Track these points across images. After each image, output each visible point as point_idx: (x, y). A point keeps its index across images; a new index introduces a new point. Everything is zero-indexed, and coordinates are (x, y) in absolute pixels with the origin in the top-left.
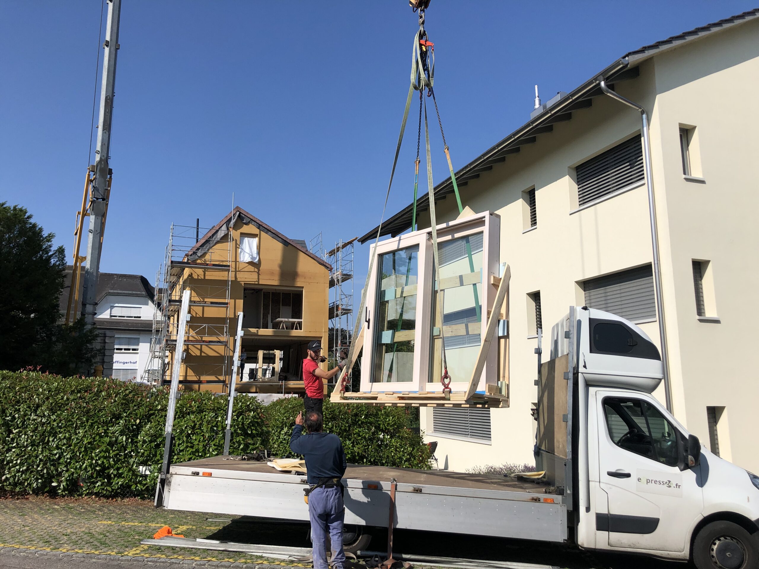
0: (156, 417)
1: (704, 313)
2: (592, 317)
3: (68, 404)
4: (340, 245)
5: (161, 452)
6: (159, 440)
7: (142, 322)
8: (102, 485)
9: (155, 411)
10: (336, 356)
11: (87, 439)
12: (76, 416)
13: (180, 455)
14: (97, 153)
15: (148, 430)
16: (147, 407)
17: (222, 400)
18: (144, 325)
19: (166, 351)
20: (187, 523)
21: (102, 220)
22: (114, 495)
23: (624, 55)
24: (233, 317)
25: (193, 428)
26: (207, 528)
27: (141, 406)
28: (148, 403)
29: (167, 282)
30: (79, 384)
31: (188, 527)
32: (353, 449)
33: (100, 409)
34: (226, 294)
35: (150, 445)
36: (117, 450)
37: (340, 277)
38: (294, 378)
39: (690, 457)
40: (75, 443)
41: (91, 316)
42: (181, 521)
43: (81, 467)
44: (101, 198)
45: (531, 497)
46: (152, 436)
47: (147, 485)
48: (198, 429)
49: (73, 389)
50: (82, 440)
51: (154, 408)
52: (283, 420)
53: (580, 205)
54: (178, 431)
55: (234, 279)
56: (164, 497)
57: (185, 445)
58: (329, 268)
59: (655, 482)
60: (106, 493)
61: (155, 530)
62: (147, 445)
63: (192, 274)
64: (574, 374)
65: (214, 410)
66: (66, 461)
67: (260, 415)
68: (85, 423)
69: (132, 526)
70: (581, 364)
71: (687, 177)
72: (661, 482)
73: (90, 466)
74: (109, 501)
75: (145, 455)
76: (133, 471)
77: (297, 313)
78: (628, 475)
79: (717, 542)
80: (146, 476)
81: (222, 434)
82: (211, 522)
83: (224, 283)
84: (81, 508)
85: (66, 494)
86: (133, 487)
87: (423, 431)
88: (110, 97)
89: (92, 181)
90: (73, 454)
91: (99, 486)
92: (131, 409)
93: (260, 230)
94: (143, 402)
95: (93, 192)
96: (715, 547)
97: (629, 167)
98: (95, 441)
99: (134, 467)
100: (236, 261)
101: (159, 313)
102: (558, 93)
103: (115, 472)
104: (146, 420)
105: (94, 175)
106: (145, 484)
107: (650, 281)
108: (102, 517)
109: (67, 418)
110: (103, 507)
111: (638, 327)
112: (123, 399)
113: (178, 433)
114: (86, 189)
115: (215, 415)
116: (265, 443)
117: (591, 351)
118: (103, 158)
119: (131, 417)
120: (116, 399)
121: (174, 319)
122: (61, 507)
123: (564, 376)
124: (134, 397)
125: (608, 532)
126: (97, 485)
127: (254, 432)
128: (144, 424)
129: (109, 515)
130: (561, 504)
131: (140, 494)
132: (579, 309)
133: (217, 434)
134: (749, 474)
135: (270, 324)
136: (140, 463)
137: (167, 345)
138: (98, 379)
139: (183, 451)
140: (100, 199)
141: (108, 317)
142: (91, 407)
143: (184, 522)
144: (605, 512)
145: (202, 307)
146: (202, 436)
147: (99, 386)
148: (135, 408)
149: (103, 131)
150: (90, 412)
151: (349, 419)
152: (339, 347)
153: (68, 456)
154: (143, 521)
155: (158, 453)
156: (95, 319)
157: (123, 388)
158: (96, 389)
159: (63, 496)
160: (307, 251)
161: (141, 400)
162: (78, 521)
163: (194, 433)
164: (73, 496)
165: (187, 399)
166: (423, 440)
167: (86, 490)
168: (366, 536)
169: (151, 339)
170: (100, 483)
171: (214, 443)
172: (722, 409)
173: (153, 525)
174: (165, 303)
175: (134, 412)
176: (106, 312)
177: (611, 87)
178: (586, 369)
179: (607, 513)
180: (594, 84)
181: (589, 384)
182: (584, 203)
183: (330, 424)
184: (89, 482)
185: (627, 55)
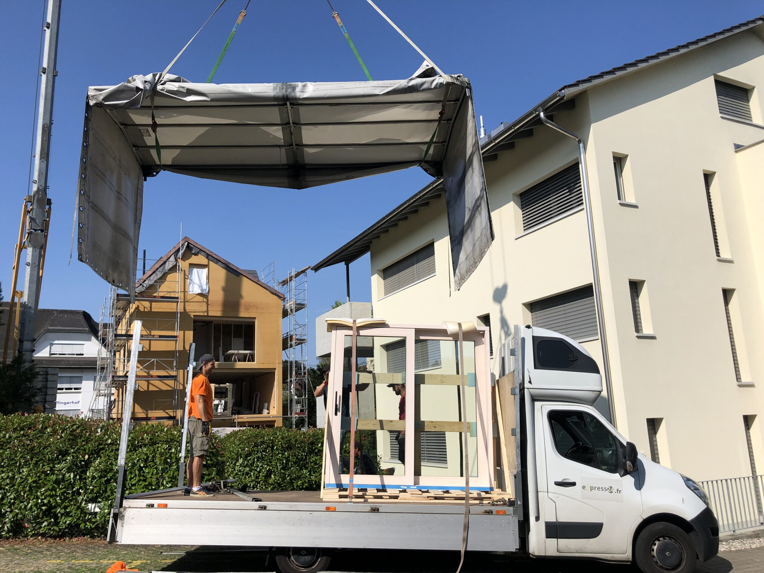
0: (106, 452)
1: (642, 330)
2: (535, 335)
3: (11, 442)
4: (293, 274)
5: (112, 487)
6: (109, 475)
7: (86, 359)
8: (48, 525)
9: (105, 445)
10: (290, 389)
11: (32, 478)
12: (20, 454)
13: (132, 489)
14: (34, 183)
15: (98, 466)
16: (96, 441)
17: (175, 431)
18: (88, 362)
19: (112, 389)
20: (141, 558)
21: (40, 253)
22: (61, 535)
23: (560, 88)
24: (182, 349)
25: (146, 461)
26: (162, 561)
27: (90, 441)
28: (97, 437)
29: (112, 316)
30: (22, 421)
31: (142, 562)
32: (310, 478)
33: (45, 447)
34: (175, 327)
35: (100, 482)
36: (65, 487)
37: (293, 307)
38: (247, 412)
39: (628, 462)
40: (19, 483)
41: (28, 353)
42: (134, 556)
43: (26, 507)
44: (40, 230)
45: (484, 510)
46: (102, 472)
47: (96, 523)
48: (151, 461)
49: (16, 426)
50: (26, 479)
51: (104, 443)
52: (238, 451)
53: (524, 230)
54: (130, 464)
55: (183, 311)
56: (117, 531)
57: (137, 478)
58: (281, 298)
59: (598, 489)
60: (53, 533)
61: (108, 566)
62: (97, 481)
63: (138, 306)
64: (520, 390)
65: (167, 442)
66: (10, 502)
67: (215, 445)
68: (29, 461)
69: (83, 563)
70: (527, 380)
71: (621, 202)
72: (604, 489)
73: (36, 505)
74: (56, 541)
75: (95, 491)
76: (81, 509)
77: (250, 344)
78: (574, 484)
79: (657, 543)
80: (96, 514)
81: (176, 465)
82: (166, 555)
83: (173, 315)
84: (27, 549)
85: (10, 536)
86: (82, 526)
87: (380, 457)
88: (47, 125)
89: (29, 212)
90: (17, 494)
91: (45, 526)
92: (79, 445)
93: (209, 260)
94: (92, 436)
95: (30, 224)
96: (655, 548)
97: (568, 194)
98: (40, 480)
99: (83, 505)
100: (185, 292)
101: (104, 350)
102: (502, 123)
103: (63, 511)
104: (96, 456)
105: (31, 205)
106: (94, 522)
107: (592, 301)
108: (50, 556)
109: (10, 457)
110: (50, 547)
111: (581, 346)
112: (70, 435)
113: (129, 467)
114: (23, 221)
115: (169, 446)
116: (221, 473)
117: (535, 368)
118: (41, 188)
119: (80, 452)
120: (63, 435)
121: (120, 355)
122: (6, 549)
123: (512, 391)
124: (82, 432)
125: (556, 539)
126: (43, 526)
127: (209, 462)
128: (93, 460)
129: (57, 554)
130: (512, 515)
131: (89, 533)
132: (523, 328)
133: (170, 466)
134: (683, 477)
135: (221, 357)
136: (88, 501)
137: (113, 381)
138: (42, 416)
139: (135, 485)
140: (38, 230)
141: (48, 355)
142: (35, 444)
143: (138, 557)
144: (554, 520)
145: (148, 341)
146: (155, 468)
147: (44, 422)
148: (83, 443)
149: (40, 160)
150: (34, 450)
151: (305, 448)
152: (293, 379)
153: (12, 496)
154: (94, 558)
155: (109, 489)
156: (33, 358)
157: (70, 423)
158: (41, 426)
159: (8, 538)
160: (259, 281)
161: (90, 435)
162: (26, 561)
163: (147, 466)
164: (18, 538)
165: (138, 432)
166: (380, 465)
167: (31, 531)
168: (325, 558)
169: (95, 377)
170: (46, 522)
171: (168, 475)
172: (660, 420)
173: (105, 562)
174: (110, 338)
175: (82, 448)
176: (45, 350)
177: (550, 117)
178: (531, 384)
179: (555, 521)
180: (534, 115)
181: (534, 399)
182: (528, 228)
183: (286, 453)
184: (35, 523)
185: (563, 88)
